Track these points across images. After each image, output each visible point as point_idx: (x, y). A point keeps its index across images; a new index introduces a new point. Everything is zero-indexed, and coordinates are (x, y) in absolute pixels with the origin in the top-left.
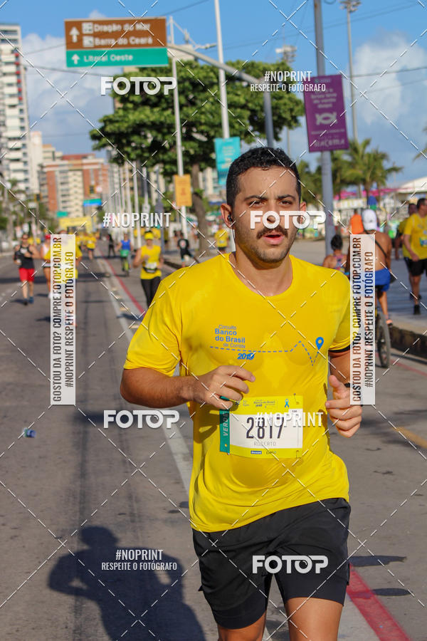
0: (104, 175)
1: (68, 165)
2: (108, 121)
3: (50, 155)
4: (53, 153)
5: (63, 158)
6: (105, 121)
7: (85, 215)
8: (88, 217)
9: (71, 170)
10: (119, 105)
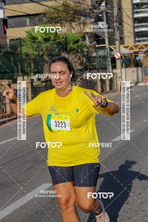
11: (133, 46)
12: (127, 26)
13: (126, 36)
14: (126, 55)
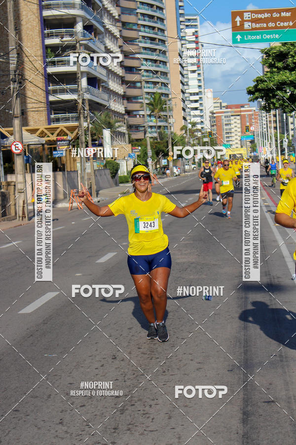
0: (255, 119)
1: (230, 112)
2: (259, 81)
3: (219, 105)
4: (221, 103)
5: (227, 107)
6: (257, 81)
7: (242, 147)
8: (244, 148)
9: (232, 116)
10: (267, 69)
11: (46, 129)
12: (34, 90)
13: (31, 110)
14: (32, 147)
